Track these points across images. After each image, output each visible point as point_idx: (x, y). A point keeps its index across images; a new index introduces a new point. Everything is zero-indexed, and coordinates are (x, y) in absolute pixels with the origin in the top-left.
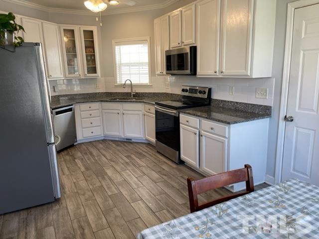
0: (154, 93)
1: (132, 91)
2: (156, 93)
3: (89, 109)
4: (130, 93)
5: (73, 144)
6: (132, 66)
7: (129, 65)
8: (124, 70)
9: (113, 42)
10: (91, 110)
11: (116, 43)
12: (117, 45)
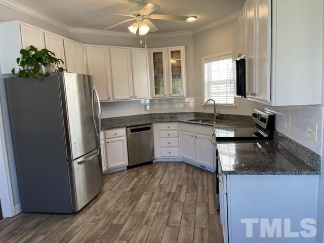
0: (238, 116)
1: (215, 112)
2: (240, 116)
3: (167, 129)
4: (213, 114)
5: (152, 161)
6: (219, 83)
7: (218, 83)
8: (214, 89)
9: (202, 59)
10: (169, 130)
11: (205, 60)
12: (207, 62)
